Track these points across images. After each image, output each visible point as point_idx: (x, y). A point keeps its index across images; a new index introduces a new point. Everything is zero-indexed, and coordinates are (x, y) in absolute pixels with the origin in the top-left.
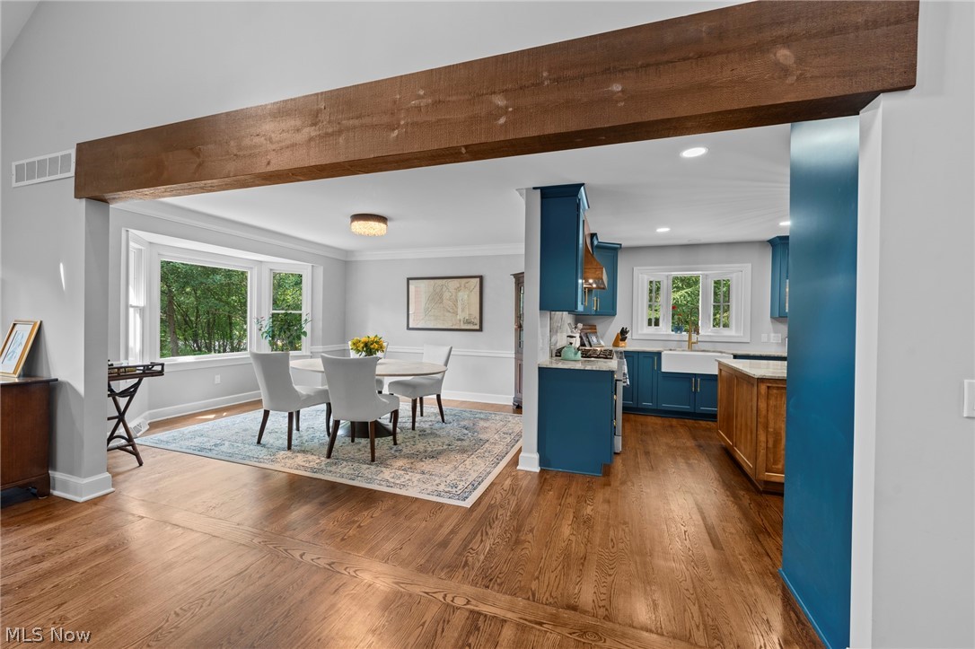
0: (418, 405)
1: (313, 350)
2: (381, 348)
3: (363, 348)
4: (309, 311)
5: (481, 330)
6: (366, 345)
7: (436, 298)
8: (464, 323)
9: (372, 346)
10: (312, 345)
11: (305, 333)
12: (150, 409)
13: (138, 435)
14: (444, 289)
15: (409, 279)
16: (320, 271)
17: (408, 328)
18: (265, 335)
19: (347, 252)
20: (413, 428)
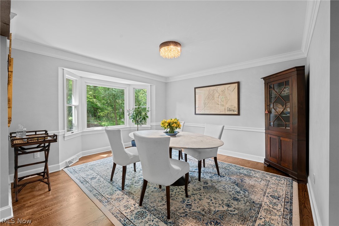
0: (202, 164)
1: (152, 125)
2: (178, 126)
3: (167, 126)
4: (150, 106)
5: (239, 114)
6: (169, 124)
7: (211, 97)
8: (228, 111)
9: (173, 125)
10: (151, 122)
11: (147, 117)
12: (82, 151)
13: (70, 165)
14: (215, 91)
15: (195, 88)
16: (154, 88)
17: (195, 114)
18: (131, 117)
19: (166, 78)
20: (199, 179)
